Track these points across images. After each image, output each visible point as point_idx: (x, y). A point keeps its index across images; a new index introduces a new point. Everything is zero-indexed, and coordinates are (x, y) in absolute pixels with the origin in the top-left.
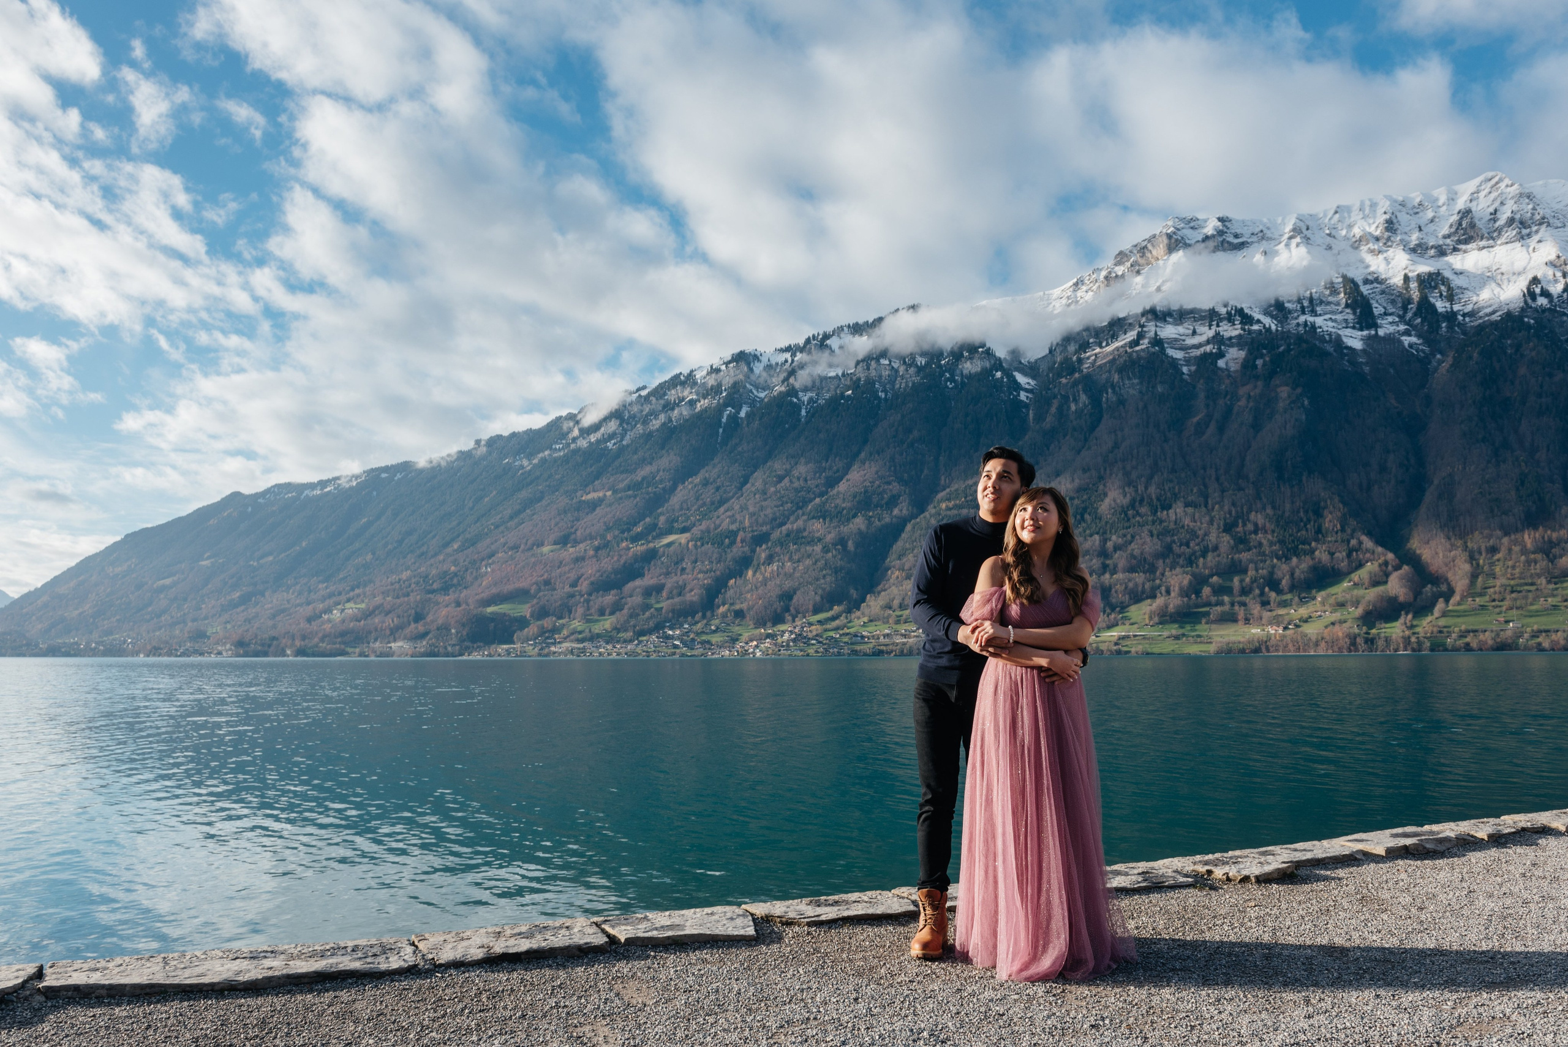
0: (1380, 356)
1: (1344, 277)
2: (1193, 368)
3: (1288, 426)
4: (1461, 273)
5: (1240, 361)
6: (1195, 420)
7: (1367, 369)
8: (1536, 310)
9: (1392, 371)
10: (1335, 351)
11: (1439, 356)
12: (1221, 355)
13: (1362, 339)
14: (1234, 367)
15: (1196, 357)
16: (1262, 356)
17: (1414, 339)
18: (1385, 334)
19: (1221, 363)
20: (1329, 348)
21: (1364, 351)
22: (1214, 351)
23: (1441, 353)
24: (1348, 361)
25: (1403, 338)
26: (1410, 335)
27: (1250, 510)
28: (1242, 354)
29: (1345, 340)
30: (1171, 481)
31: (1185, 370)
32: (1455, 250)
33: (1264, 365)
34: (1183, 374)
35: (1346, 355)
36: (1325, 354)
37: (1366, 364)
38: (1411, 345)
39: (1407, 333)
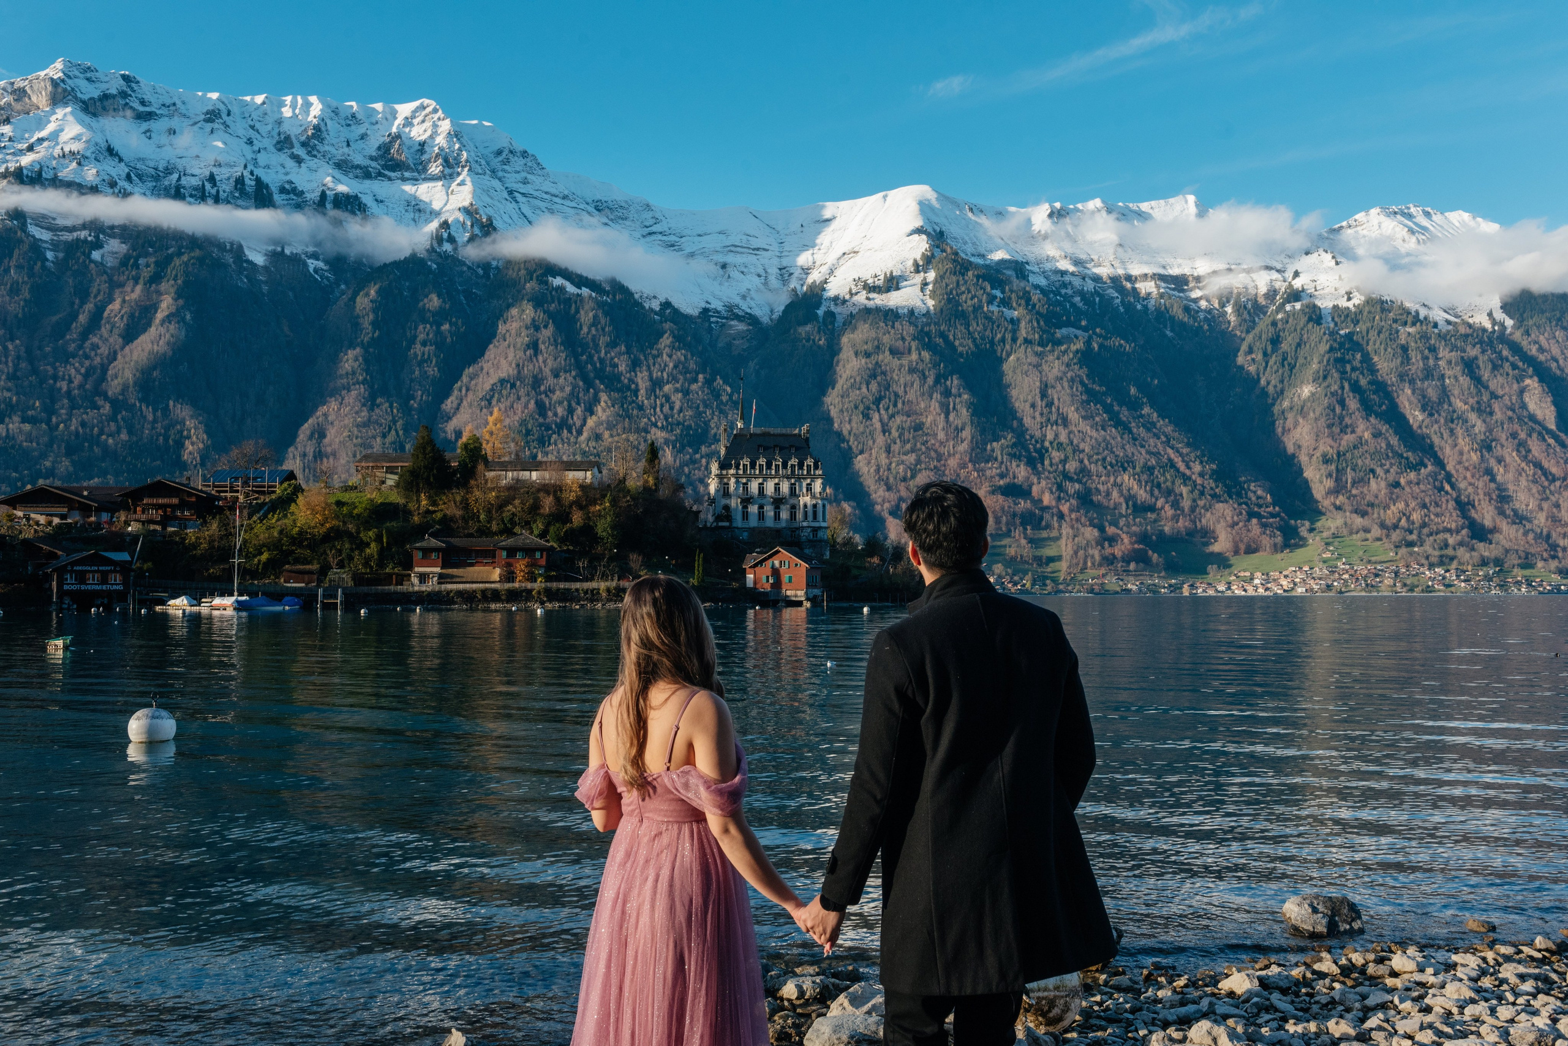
0: (281, 276)
1: (258, 180)
2: (61, 255)
3: (161, 343)
4: (382, 201)
5: (121, 256)
6: (55, 319)
7: (265, 288)
8: (439, 255)
9: (290, 294)
10: (234, 262)
11: (343, 287)
12: (98, 245)
13: (266, 255)
14: (110, 262)
15: (66, 242)
16: (147, 255)
17: (321, 264)
18: (292, 253)
19: (96, 255)
20: (229, 259)
21: (265, 268)
22: (89, 239)
23: (346, 283)
24: (246, 277)
25: (309, 261)
26: (317, 259)
27: (101, 433)
28: (124, 248)
29: (247, 252)
30: (9, 390)
31: (50, 255)
32: (380, 174)
33: (148, 266)
34: (47, 260)
35: (245, 269)
36: (219, 265)
37: (266, 283)
38: (316, 270)
39: (315, 256)
